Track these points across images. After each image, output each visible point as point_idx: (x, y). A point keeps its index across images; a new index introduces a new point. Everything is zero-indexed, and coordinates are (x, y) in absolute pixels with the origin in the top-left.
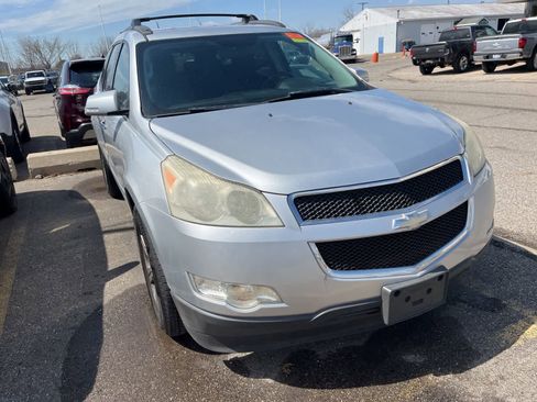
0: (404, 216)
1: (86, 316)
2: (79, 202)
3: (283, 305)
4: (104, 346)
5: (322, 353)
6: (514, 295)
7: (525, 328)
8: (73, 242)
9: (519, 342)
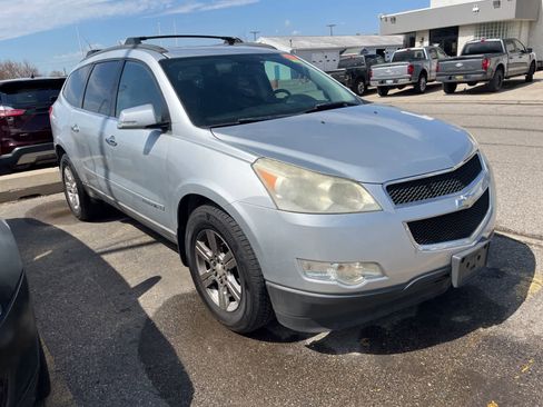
0: (462, 197)
1: (139, 330)
2: (46, 229)
3: (385, 278)
4: (179, 353)
5: (386, 326)
6: (506, 264)
7: (528, 286)
8: (72, 267)
9: (529, 296)
